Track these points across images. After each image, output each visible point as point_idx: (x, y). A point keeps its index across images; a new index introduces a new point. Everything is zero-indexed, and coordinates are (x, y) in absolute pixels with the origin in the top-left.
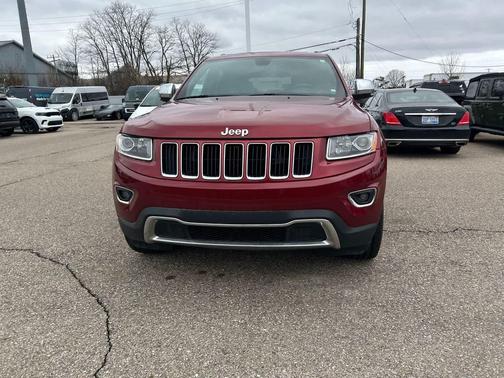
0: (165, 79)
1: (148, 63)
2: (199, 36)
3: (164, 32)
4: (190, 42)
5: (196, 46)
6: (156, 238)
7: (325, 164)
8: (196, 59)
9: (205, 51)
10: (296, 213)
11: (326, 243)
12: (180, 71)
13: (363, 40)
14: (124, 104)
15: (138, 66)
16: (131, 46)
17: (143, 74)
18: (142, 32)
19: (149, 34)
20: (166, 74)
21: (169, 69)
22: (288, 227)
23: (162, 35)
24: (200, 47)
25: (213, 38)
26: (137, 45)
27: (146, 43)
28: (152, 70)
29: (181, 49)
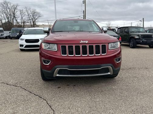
0: (23, 26)
1: (16, 20)
2: (34, 13)
3: (22, 11)
4: (31, 15)
5: (33, 16)
6: (58, 75)
7: (109, 51)
8: (33, 20)
9: (36, 18)
10: (103, 65)
11: (109, 73)
12: (28, 24)
13: (85, 16)
14: (10, 34)
15: (13, 21)
16: (10, 15)
17: (15, 24)
18: (14, 11)
19: (17, 12)
20: (23, 24)
21: (24, 23)
22: (100, 69)
23: (21, 12)
24: (34, 16)
25: (39, 13)
26: (12, 15)
27: (16, 14)
28: (18, 23)
29: (28, 16)
